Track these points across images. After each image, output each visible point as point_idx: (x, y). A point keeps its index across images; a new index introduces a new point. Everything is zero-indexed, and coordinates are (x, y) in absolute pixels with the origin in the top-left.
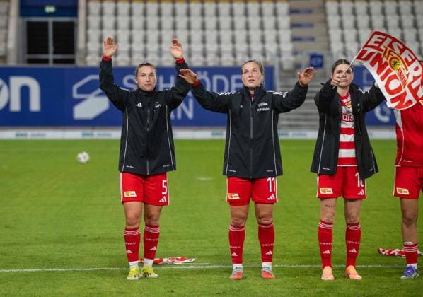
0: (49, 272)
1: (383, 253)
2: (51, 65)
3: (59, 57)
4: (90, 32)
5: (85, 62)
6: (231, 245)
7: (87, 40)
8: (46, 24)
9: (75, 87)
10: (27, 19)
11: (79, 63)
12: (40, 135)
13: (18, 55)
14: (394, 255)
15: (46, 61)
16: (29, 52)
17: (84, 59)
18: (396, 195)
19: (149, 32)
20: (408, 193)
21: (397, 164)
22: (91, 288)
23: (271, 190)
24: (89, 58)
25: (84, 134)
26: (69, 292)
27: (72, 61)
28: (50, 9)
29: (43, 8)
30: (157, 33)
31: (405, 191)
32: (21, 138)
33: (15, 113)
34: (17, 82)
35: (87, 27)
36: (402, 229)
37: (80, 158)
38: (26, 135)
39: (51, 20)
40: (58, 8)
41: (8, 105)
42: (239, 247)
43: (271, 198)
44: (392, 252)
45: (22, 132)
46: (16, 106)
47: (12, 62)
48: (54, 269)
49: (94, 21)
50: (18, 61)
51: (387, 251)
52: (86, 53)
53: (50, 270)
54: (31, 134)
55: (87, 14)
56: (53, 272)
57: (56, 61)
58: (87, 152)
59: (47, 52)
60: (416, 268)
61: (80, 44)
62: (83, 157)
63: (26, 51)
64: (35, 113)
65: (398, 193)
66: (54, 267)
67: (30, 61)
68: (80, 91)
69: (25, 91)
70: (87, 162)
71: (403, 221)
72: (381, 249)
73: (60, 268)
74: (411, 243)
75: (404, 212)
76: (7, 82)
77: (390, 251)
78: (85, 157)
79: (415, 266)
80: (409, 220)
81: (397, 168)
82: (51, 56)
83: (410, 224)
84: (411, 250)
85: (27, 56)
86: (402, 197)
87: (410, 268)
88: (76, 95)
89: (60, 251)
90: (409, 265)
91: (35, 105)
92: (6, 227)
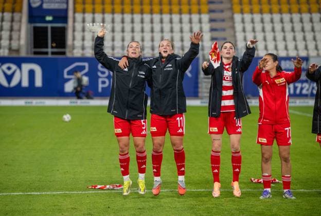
0: (29, 195)
1: (254, 181)
2: (50, 56)
3: (55, 50)
4: (76, 33)
5: (73, 54)
6: (153, 164)
7: (74, 39)
8: (47, 28)
9: (66, 71)
10: (33, 25)
11: (69, 55)
12: (41, 103)
13: (27, 49)
14: (260, 182)
15: (46, 53)
16: (35, 47)
17: (71, 52)
18: (258, 142)
19: (116, 34)
20: (266, 142)
21: (259, 122)
22: (55, 206)
23: (179, 126)
24: (75, 51)
25: (71, 102)
26: (39, 208)
27: (64, 53)
28: (49, 18)
29: (44, 17)
30: (121, 34)
31: (264, 140)
32: (28, 105)
33: (25, 88)
34: (26, 67)
35: (74, 31)
36: (262, 165)
37: (65, 119)
38: (31, 103)
39: (49, 26)
40: (54, 17)
41: (20, 82)
42: (158, 166)
43: (180, 131)
44: (260, 181)
45: (29, 100)
46: (25, 83)
47: (23, 54)
48: (32, 193)
49: (79, 26)
50: (27, 53)
51: (256, 180)
52: (73, 47)
53: (29, 193)
54: (36, 102)
55: (74, 21)
56: (31, 195)
57: (53, 53)
58: (70, 114)
59: (47, 47)
60: (270, 191)
61: (69, 41)
62: (67, 117)
63: (33, 46)
64: (38, 88)
65: (260, 141)
66: (33, 192)
67: (35, 53)
68: (69, 73)
69: (32, 73)
70: (70, 121)
71: (262, 160)
72: (253, 179)
73: (37, 192)
74: (267, 175)
75: (263, 154)
76: (20, 67)
77: (258, 181)
78: (68, 118)
79: (269, 190)
80: (267, 159)
81: (259, 125)
82: (50, 50)
83: (267, 162)
84: (267, 179)
85: (33, 50)
86: (262, 144)
87: (266, 191)
88: (66, 76)
89: (39, 181)
90: (265, 189)
91: (39, 82)
92: (6, 165)
